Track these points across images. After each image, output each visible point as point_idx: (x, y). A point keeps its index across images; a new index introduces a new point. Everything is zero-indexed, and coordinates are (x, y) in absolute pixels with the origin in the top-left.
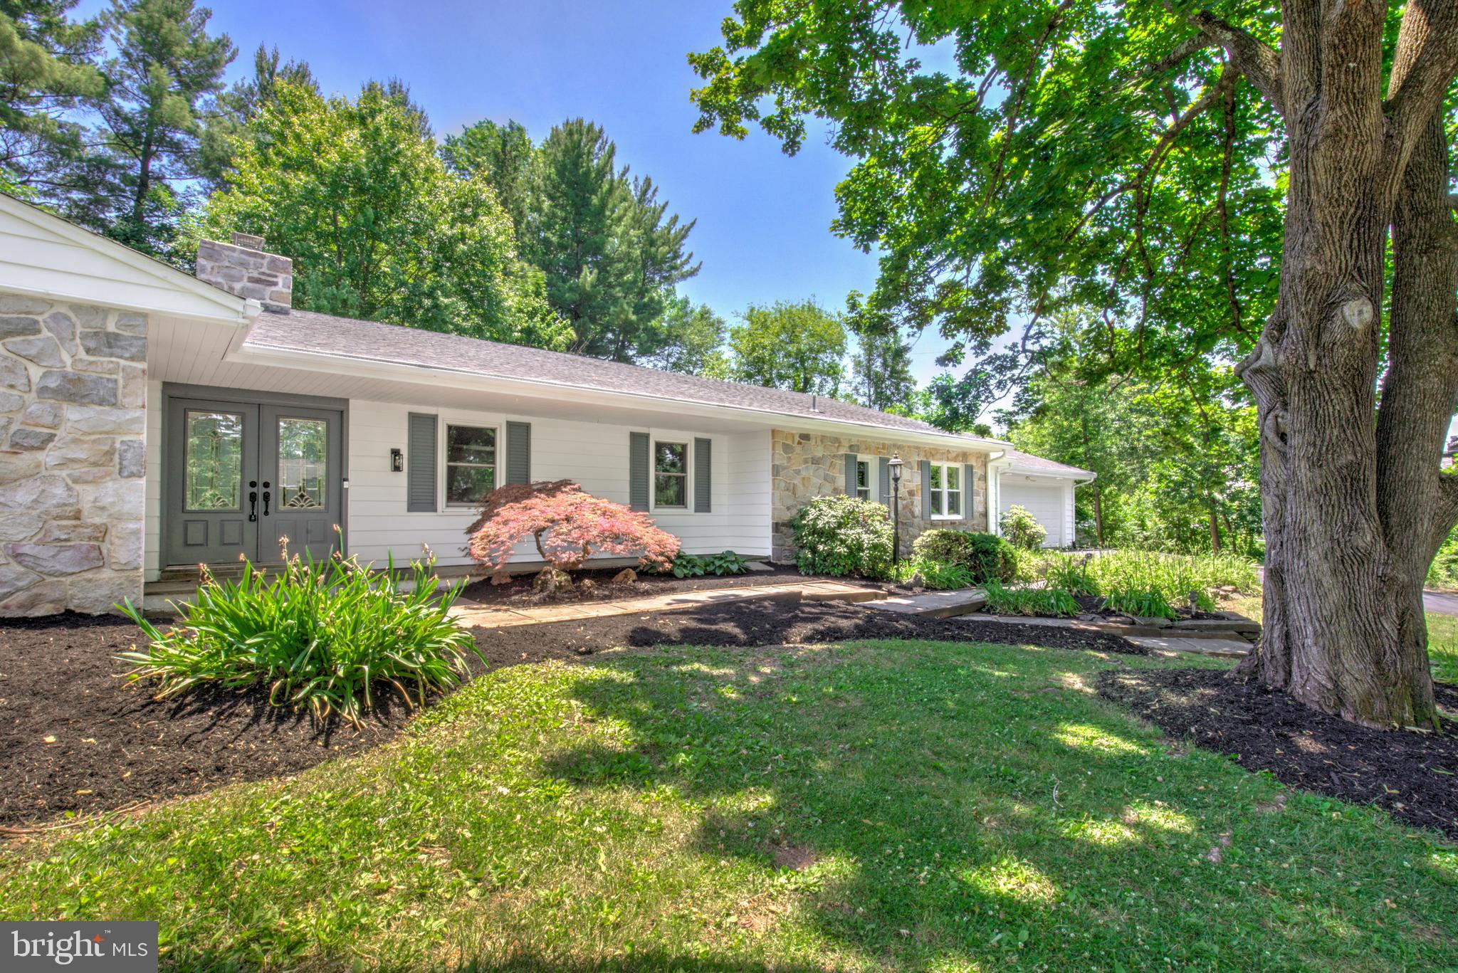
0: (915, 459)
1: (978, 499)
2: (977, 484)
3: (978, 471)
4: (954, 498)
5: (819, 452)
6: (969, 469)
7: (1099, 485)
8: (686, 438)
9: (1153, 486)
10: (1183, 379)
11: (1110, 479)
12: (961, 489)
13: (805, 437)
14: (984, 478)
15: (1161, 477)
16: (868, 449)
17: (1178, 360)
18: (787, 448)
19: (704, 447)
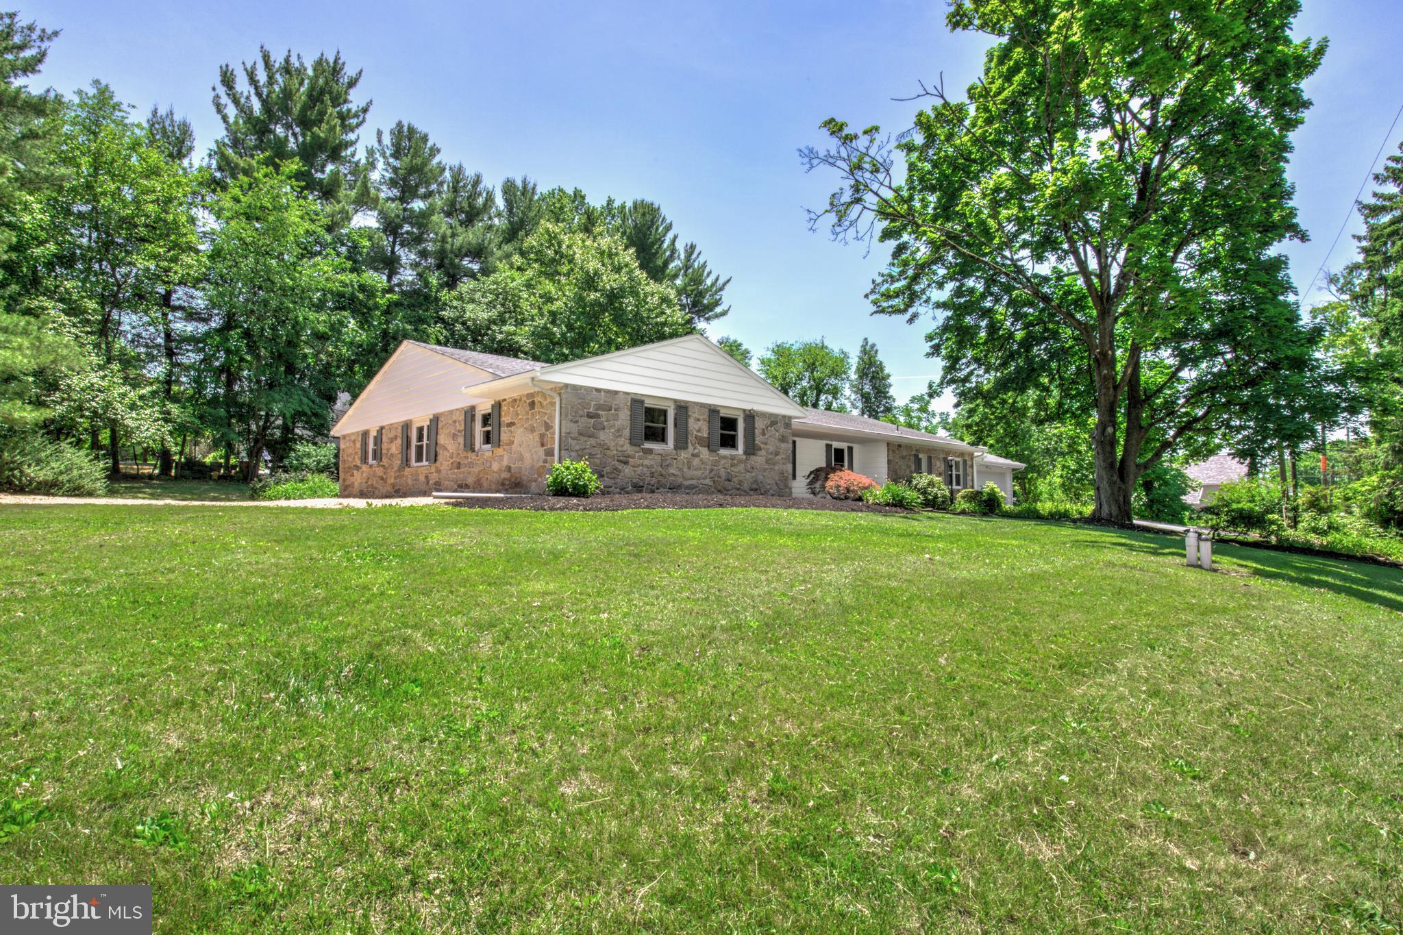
0: (942, 456)
1: (969, 478)
2: (969, 470)
3: (969, 463)
4: (958, 477)
5: (905, 453)
6: (965, 462)
7: (1026, 471)
8: (843, 445)
9: (1058, 472)
10: (1078, 424)
11: (1033, 468)
12: (961, 473)
13: (900, 446)
14: (972, 466)
15: (1064, 467)
16: (923, 452)
17: (1074, 415)
18: (894, 451)
19: (850, 449)
